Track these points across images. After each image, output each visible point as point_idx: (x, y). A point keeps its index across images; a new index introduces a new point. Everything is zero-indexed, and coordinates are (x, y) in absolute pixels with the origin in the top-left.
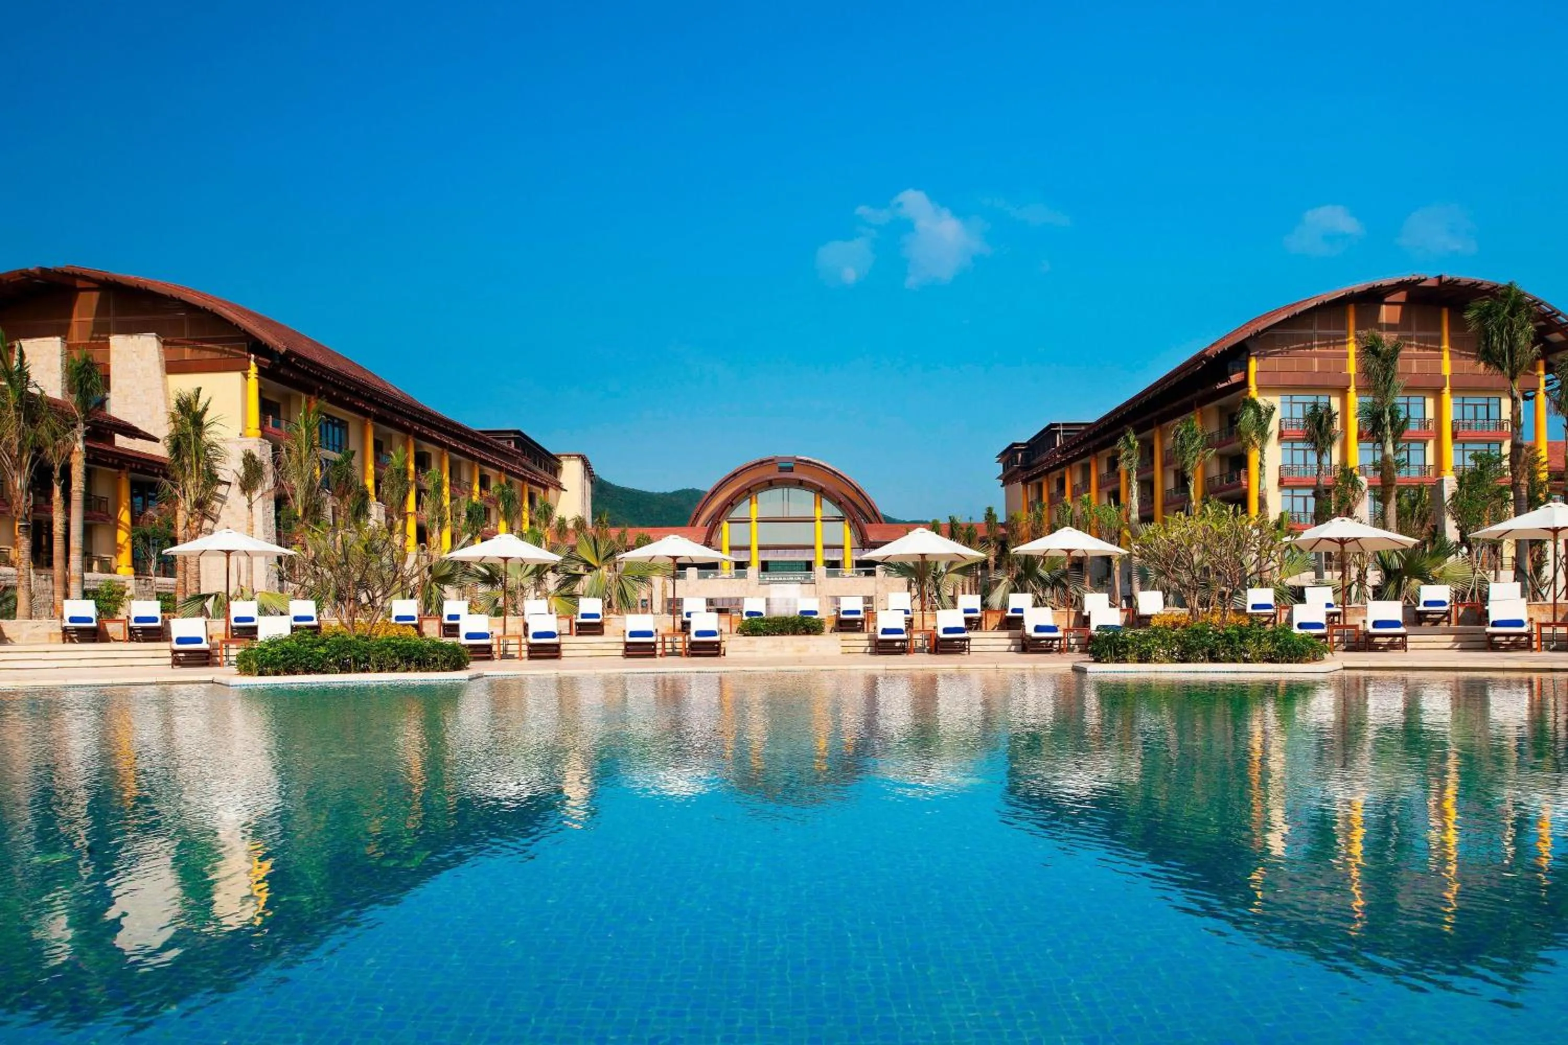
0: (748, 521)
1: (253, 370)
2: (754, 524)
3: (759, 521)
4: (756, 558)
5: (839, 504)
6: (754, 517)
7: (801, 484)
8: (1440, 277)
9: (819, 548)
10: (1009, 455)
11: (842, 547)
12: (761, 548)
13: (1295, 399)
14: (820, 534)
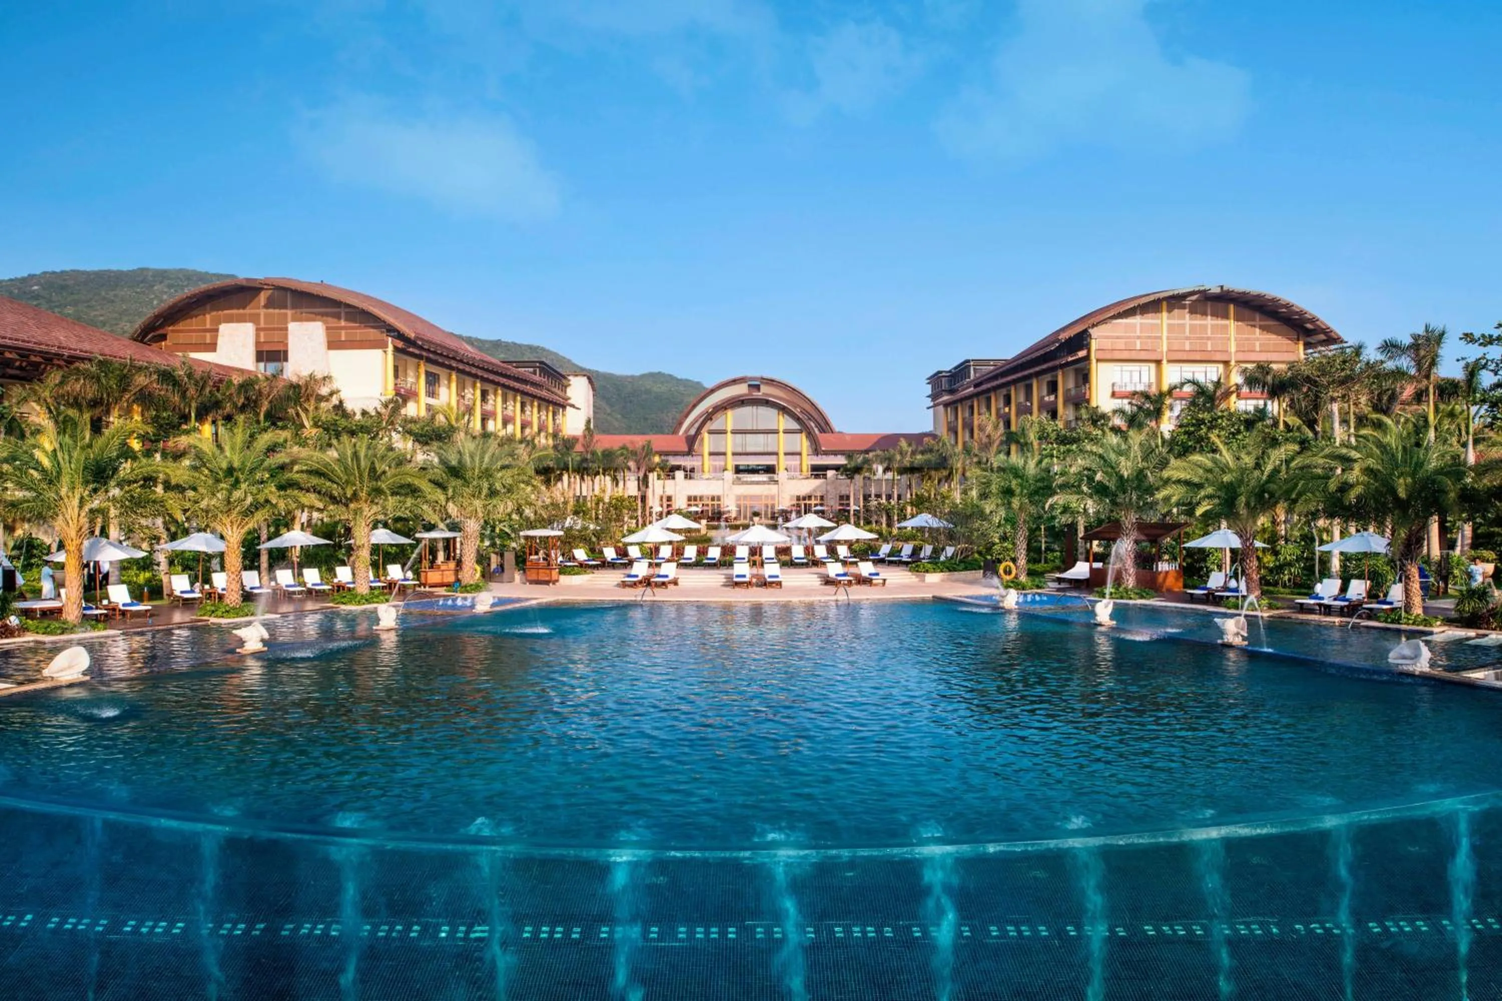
0: (724, 432)
1: (390, 348)
2: (729, 434)
3: (734, 432)
4: (731, 462)
5: (798, 419)
6: (729, 429)
7: (766, 403)
8: (1222, 287)
9: (782, 456)
10: (935, 379)
11: (800, 454)
12: (734, 454)
13: (1125, 368)
14: (783, 443)
